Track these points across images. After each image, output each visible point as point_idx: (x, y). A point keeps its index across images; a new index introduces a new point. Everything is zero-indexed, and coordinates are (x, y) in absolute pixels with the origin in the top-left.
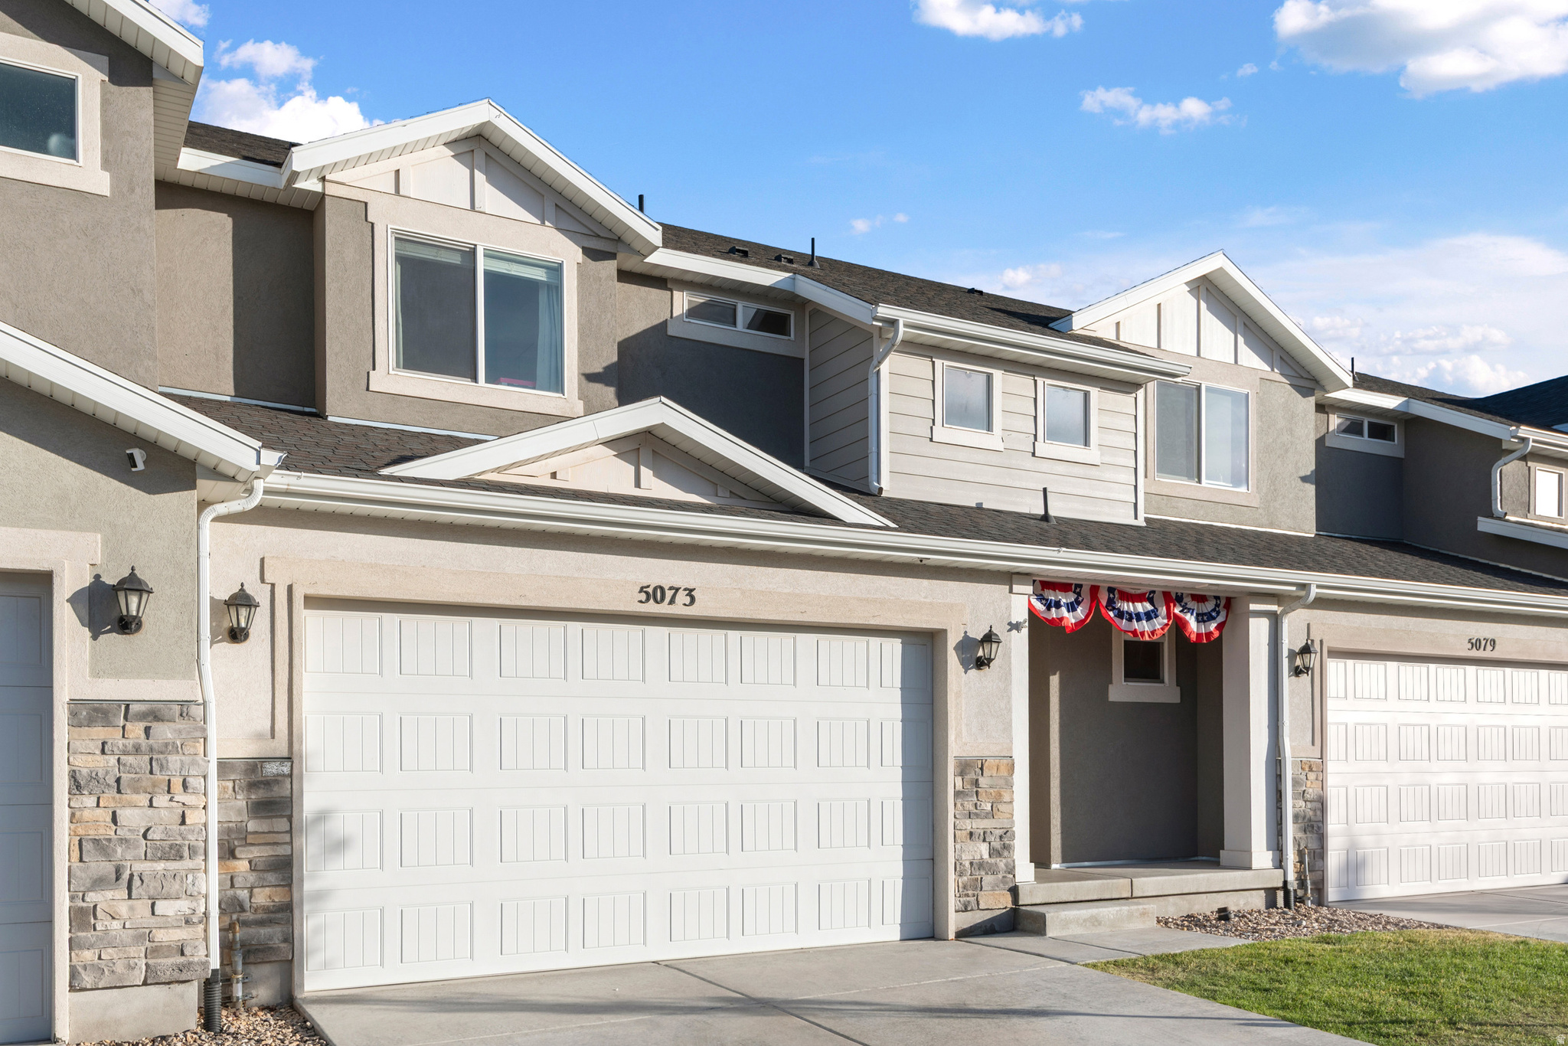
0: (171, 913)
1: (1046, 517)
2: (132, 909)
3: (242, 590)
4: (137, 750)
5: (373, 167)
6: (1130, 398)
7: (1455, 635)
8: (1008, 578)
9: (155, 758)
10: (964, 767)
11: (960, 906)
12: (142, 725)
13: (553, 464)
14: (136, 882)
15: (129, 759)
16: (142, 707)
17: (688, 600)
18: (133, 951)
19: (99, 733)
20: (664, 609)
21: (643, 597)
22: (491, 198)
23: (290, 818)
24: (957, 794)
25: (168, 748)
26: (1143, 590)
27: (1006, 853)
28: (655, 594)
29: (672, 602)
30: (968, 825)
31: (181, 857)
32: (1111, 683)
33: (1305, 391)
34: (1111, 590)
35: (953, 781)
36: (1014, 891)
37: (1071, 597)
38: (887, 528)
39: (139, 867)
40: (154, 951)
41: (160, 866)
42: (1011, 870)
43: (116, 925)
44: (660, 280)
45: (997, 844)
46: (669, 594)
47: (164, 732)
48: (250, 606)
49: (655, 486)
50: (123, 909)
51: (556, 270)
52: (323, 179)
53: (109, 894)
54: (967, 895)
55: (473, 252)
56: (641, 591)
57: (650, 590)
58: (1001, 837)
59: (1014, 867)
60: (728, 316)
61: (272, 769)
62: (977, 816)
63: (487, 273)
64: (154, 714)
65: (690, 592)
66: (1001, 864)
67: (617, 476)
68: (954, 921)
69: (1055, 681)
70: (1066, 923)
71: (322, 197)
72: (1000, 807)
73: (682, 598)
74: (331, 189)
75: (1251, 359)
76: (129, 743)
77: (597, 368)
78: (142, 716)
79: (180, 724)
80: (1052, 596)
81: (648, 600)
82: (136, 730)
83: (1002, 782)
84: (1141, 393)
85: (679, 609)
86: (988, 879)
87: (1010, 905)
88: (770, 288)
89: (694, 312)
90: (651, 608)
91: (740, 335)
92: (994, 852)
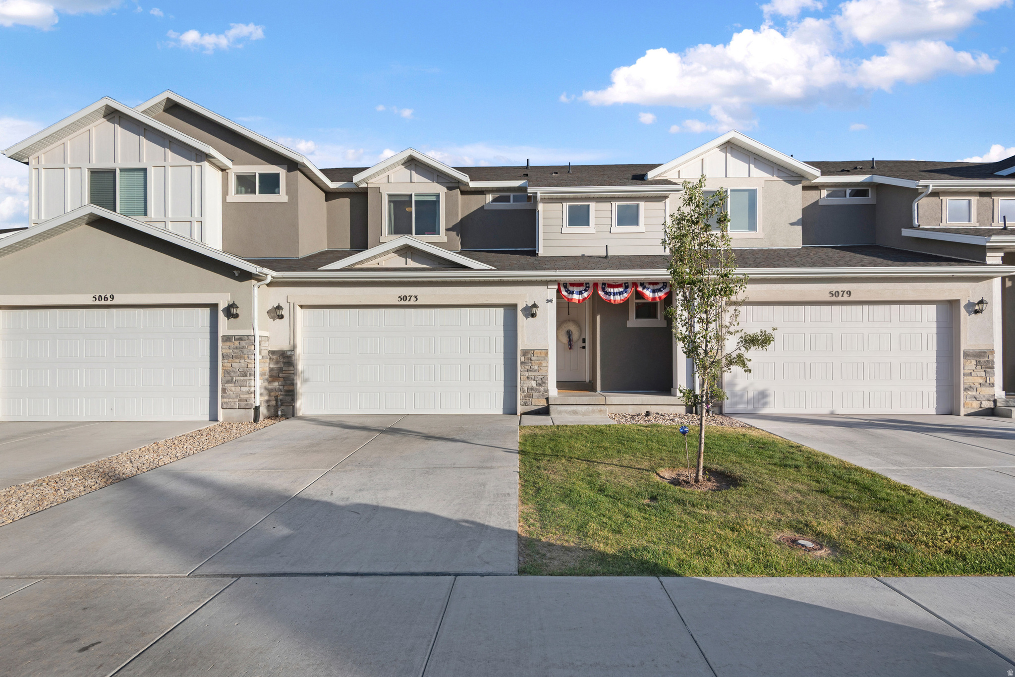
0: (244, 390)
1: (606, 257)
2: (235, 389)
3: (279, 305)
4: (237, 348)
5: (381, 176)
6: (662, 203)
7: (821, 291)
8: (546, 283)
9: (241, 349)
10: (525, 353)
11: (523, 403)
12: (238, 342)
13: (378, 260)
14: (236, 382)
15: (235, 350)
16: (238, 337)
17: (415, 299)
18: (235, 400)
19: (228, 343)
20: (407, 303)
21: (400, 299)
22: (416, 177)
23: (294, 366)
24: (522, 363)
25: (244, 348)
26: (620, 283)
27: (544, 385)
28: (404, 298)
29: (409, 300)
30: (527, 374)
31: (247, 376)
32: (628, 320)
33: (794, 183)
34: (604, 284)
35: (520, 358)
36: (547, 399)
37: (581, 288)
38: (491, 270)
39: (237, 378)
40: (240, 400)
41: (242, 378)
42: (547, 391)
43: (231, 393)
44: (482, 192)
45: (540, 382)
46: (408, 298)
47: (243, 343)
48: (283, 309)
49: (412, 264)
50: (233, 389)
51: (438, 196)
52: (367, 183)
53: (230, 385)
54: (526, 400)
55: (411, 196)
56: (399, 297)
57: (402, 297)
58: (541, 379)
59: (548, 390)
60: (507, 199)
61: (289, 353)
62: (531, 371)
63: (415, 201)
64: (240, 338)
65: (416, 297)
66: (542, 389)
67: (399, 262)
68: (520, 409)
70: (560, 412)
71: (367, 188)
72: (541, 368)
73: (413, 299)
74: (369, 185)
75: (756, 172)
76: (235, 346)
77: (450, 226)
78: (238, 339)
79: (247, 341)
80: (571, 289)
81: (401, 300)
82: (237, 343)
83: (543, 359)
84: (667, 201)
85: (412, 302)
86: (536, 394)
87: (546, 404)
88: (519, 187)
89: (495, 200)
90: (402, 303)
91: (511, 204)
92: (538, 384)
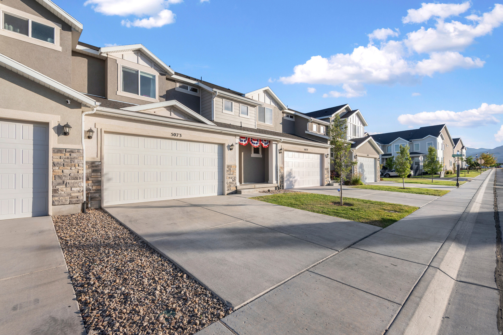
0: (75, 190)
1: (241, 127)
2: (66, 189)
3: (91, 129)
4: (68, 158)
5: (118, 53)
6: (254, 108)
7: (302, 148)
8: (235, 135)
9: (72, 160)
10: (228, 166)
11: (227, 190)
12: (69, 153)
13: (155, 110)
14: (68, 184)
15: (66, 160)
16: (69, 150)
17: (180, 136)
18: (66, 198)
19: (59, 155)
20: (176, 137)
21: (172, 135)
22: (141, 62)
23: (101, 173)
24: (227, 171)
25: (74, 158)
26: (257, 139)
28: (174, 135)
29: (177, 136)
30: (229, 176)
31: (78, 179)
32: (251, 154)
33: (280, 110)
34: (251, 139)
35: (226, 169)
36: (236, 187)
37: (245, 139)
38: (215, 126)
39: (68, 181)
40: (72, 197)
41: (73, 181)
42: (236, 184)
43: (63, 192)
44: (174, 80)
45: (233, 179)
46: (177, 135)
47: (74, 155)
48: (92, 132)
49: (173, 115)
50: (65, 189)
51: (154, 76)
52: (107, 54)
53: (61, 186)
54: (228, 188)
55: (138, 71)
56: (171, 134)
57: (173, 134)
60: (187, 88)
61: (97, 163)
63: (141, 75)
64: (72, 151)
65: (180, 135)
66: (234, 182)
67: (167, 113)
68: (226, 192)
69: (243, 153)
70: (245, 192)
71: (107, 57)
72: (234, 173)
73: (179, 135)
74: (109, 56)
75: (273, 104)
76: (66, 157)
77: (162, 95)
78: (69, 152)
79: (78, 154)
80: (242, 139)
81: (173, 135)
82: (68, 154)
83: (234, 169)
84: (256, 107)
85: (178, 137)
86: (232, 185)
87: (236, 189)
88: (194, 84)
89: (180, 87)
90: (173, 137)
91: (188, 91)
92: (233, 181)
